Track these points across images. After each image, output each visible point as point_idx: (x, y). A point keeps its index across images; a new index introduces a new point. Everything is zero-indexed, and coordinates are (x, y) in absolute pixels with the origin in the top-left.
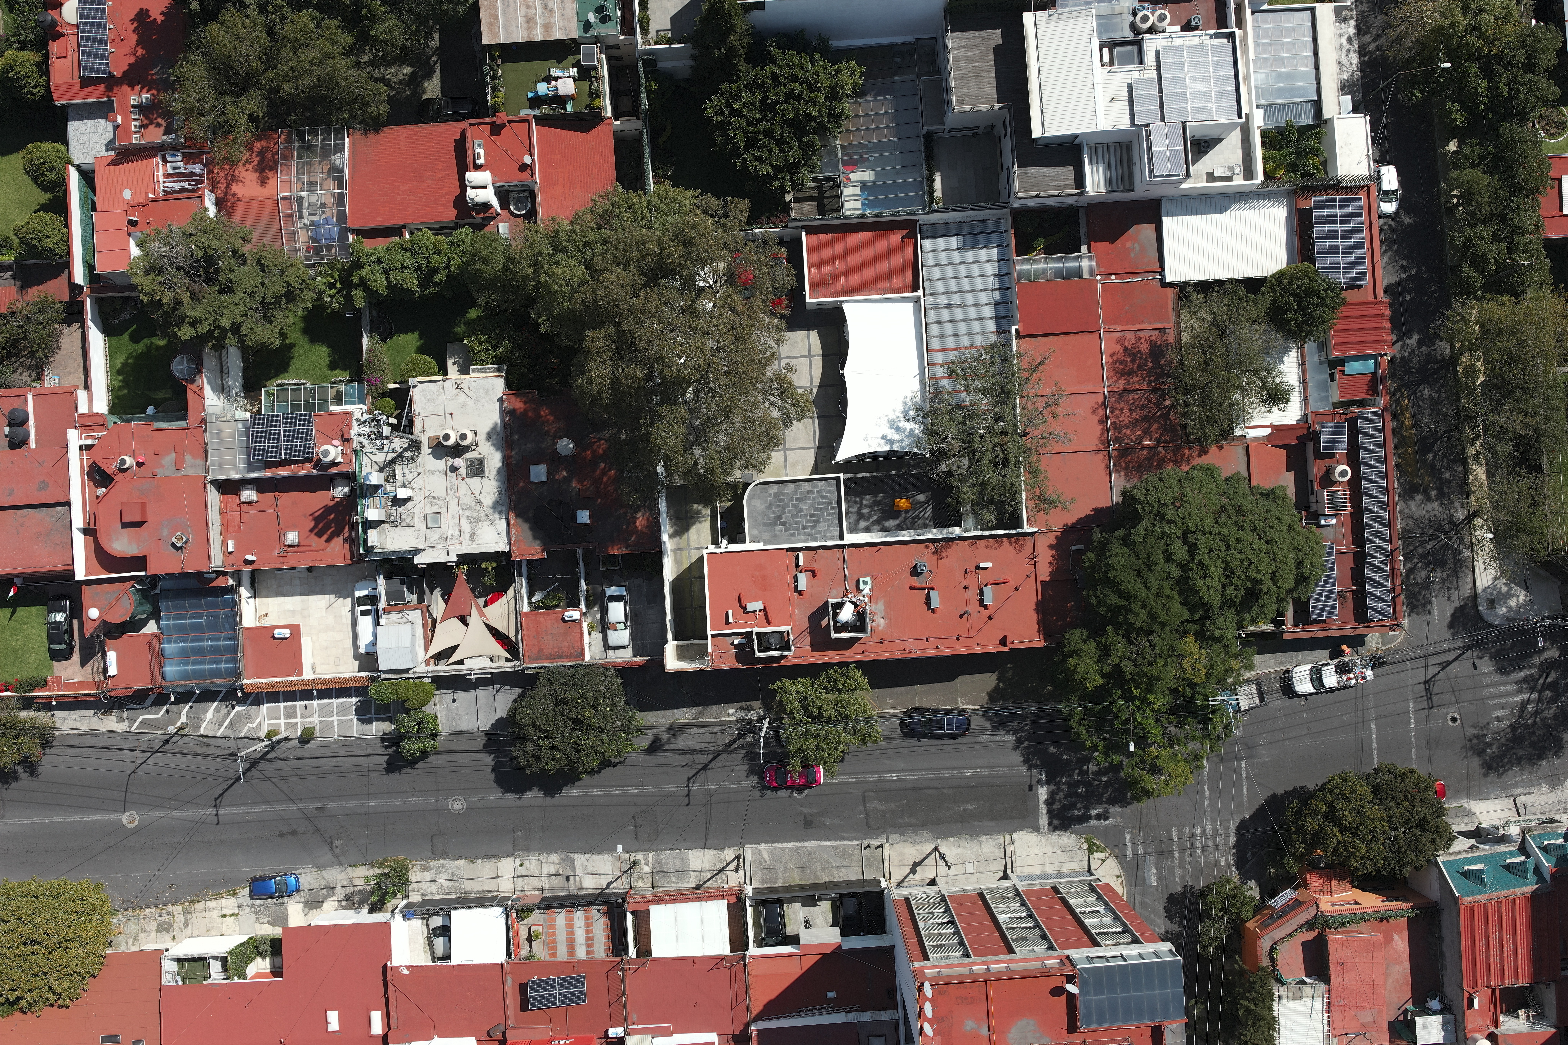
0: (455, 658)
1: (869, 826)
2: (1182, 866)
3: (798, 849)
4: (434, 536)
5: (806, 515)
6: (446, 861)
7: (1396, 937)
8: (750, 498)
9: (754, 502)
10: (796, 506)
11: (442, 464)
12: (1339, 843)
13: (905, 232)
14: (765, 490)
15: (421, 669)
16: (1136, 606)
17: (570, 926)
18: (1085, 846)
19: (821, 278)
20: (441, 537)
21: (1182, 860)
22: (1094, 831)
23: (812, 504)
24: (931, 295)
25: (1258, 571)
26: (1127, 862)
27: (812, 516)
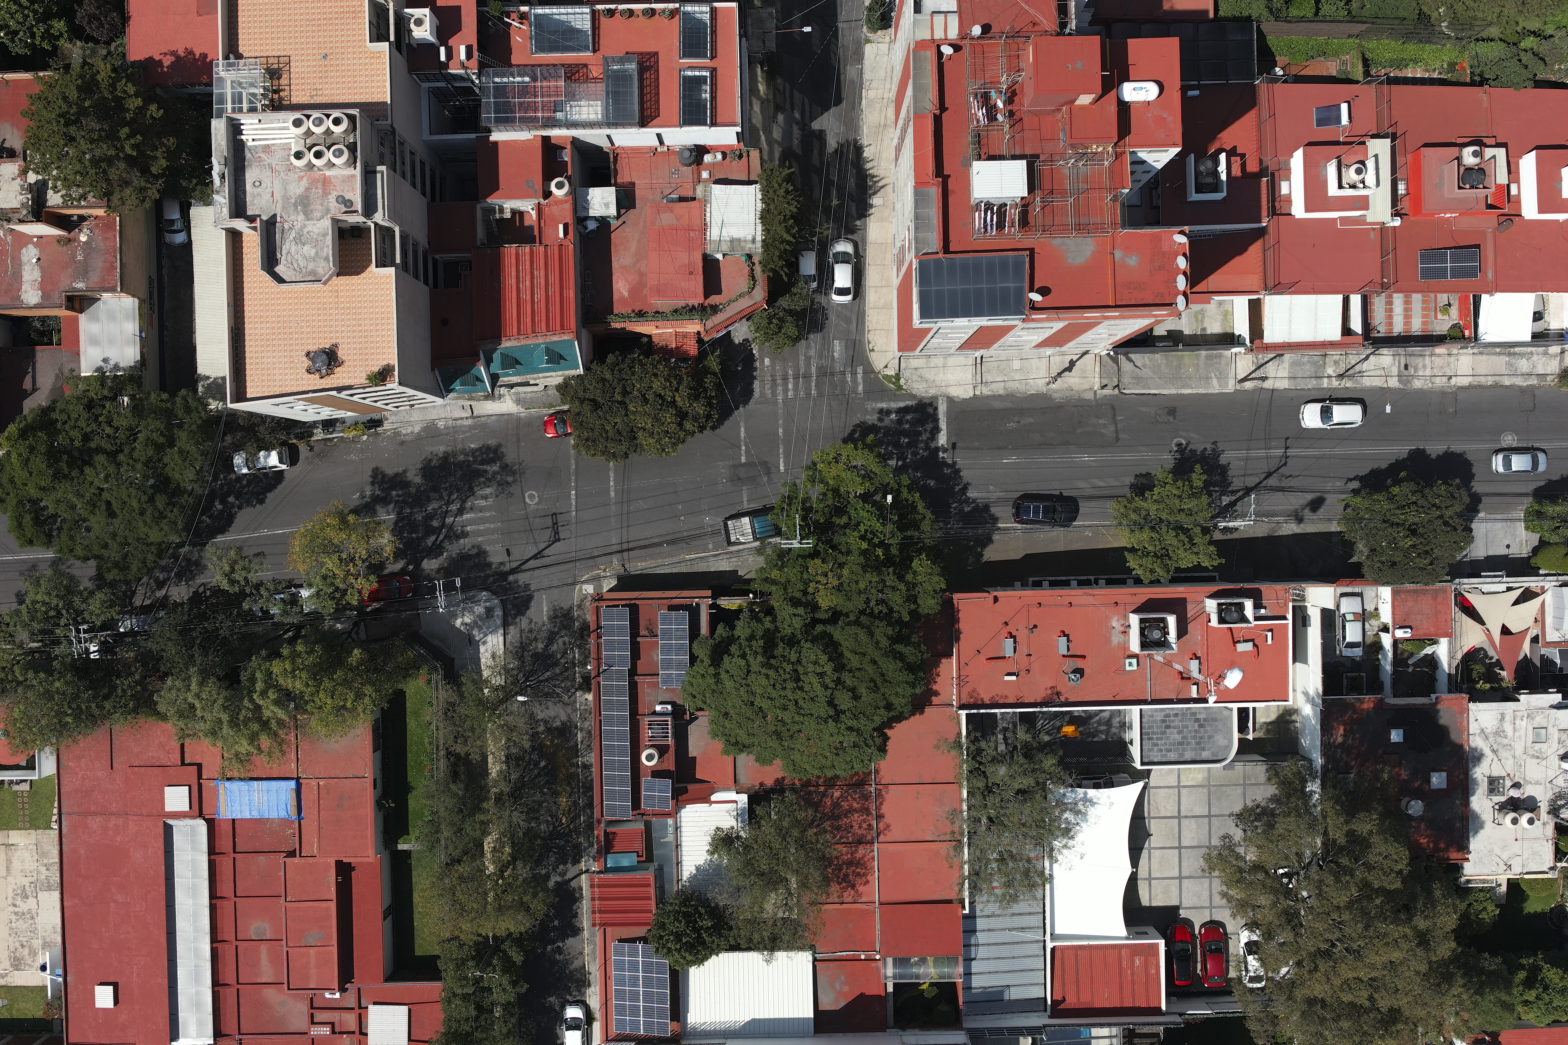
0: (1516, 594)
1: (1113, 407)
2: (808, 359)
3: (1183, 387)
4: (1539, 720)
5: (1174, 728)
6: (1521, 384)
7: (626, 294)
8: (1229, 747)
9: (1225, 742)
10: (1184, 738)
11: (1529, 791)
12: (677, 390)
13: (1062, 1006)
14: (1213, 754)
15: (1549, 584)
16: (884, 643)
17: (1407, 317)
18: (902, 381)
19: (1146, 961)
20: (1533, 719)
21: (808, 365)
22: (896, 398)
23: (1167, 738)
24: (1037, 941)
25: (767, 676)
26: (863, 365)
27: (1168, 727)
